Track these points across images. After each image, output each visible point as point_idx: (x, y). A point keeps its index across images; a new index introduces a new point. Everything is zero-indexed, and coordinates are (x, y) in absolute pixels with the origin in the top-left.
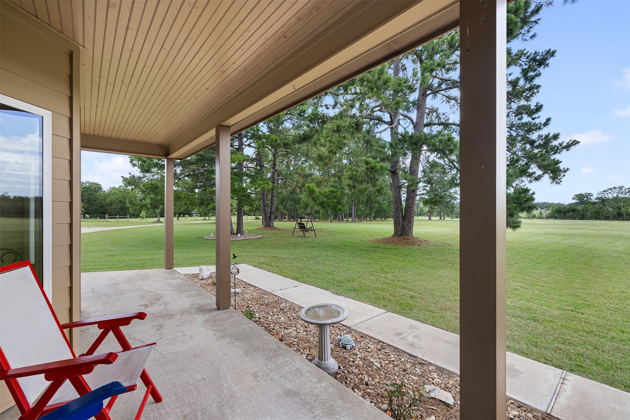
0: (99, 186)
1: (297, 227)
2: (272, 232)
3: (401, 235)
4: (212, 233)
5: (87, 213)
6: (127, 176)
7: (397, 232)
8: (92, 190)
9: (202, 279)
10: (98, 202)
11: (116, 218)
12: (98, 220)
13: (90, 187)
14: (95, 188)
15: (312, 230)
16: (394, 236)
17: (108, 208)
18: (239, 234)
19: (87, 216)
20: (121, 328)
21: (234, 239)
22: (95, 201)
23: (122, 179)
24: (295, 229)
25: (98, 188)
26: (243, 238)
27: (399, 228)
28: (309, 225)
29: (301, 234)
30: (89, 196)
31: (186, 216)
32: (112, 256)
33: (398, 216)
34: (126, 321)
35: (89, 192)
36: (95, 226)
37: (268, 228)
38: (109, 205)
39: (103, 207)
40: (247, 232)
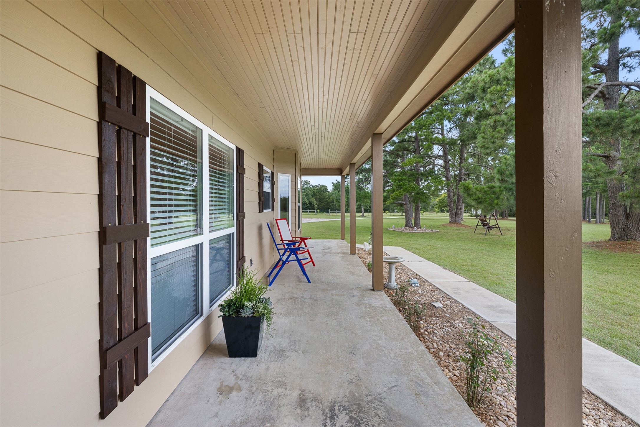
0: (326, 188)
1: (480, 224)
2: (458, 228)
3: (622, 238)
4: (394, 226)
5: (319, 209)
6: (335, 182)
7: (614, 235)
8: (321, 191)
9: (365, 251)
10: (325, 200)
11: (335, 212)
12: (325, 213)
13: (320, 189)
14: (323, 189)
15: (497, 227)
16: (610, 239)
17: (331, 205)
18: (416, 228)
19: (318, 210)
20: (305, 240)
21: (411, 231)
22: (323, 199)
23: (332, 184)
24: (477, 225)
25: (325, 189)
26: (419, 231)
27: (618, 229)
28: (492, 223)
29: (484, 231)
30: (320, 196)
31: (386, 211)
32: (324, 235)
33: (615, 214)
34: (306, 239)
35: (319, 193)
36: (321, 218)
37: (453, 225)
38: (332, 202)
39: (328, 204)
40: (425, 226)
